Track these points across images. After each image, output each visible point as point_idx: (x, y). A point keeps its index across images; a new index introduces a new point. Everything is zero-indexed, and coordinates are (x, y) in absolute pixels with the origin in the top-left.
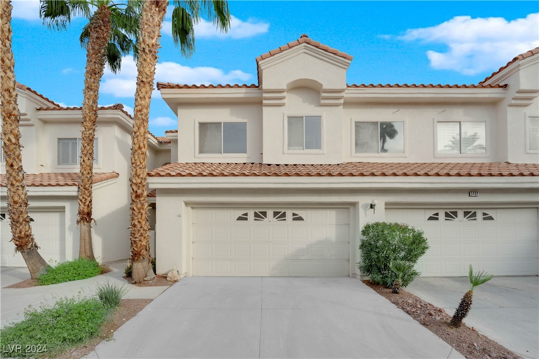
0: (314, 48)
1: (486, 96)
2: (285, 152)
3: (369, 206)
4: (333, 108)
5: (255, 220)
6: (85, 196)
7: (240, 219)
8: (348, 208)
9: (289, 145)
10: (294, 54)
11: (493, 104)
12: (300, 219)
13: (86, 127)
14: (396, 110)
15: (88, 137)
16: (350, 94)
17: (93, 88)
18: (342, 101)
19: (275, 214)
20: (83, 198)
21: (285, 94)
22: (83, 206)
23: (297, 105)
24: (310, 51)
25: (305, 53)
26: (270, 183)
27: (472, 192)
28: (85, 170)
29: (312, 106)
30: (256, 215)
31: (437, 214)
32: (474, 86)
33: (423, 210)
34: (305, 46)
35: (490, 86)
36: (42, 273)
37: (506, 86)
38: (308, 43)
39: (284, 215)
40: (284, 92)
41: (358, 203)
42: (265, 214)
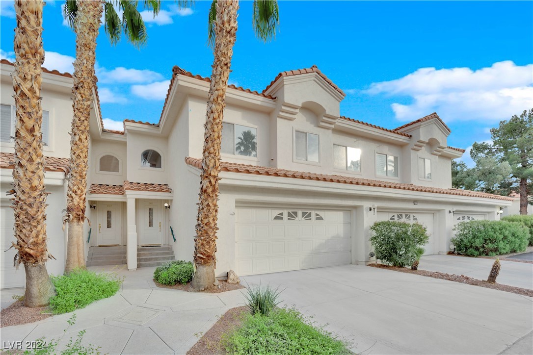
0: (322, 78)
1: (402, 140)
2: (295, 160)
3: (369, 209)
4: (326, 130)
5: (289, 219)
6: (81, 187)
7: (276, 218)
8: (350, 210)
9: (297, 155)
10: (307, 80)
11: (401, 146)
12: (321, 218)
13: (83, 96)
14: (356, 140)
15: (86, 109)
16: (340, 123)
17: (91, 47)
18: (333, 126)
19: (304, 214)
20: (79, 189)
21: (297, 111)
22: (78, 200)
23: (301, 121)
24: (319, 81)
25: (314, 80)
26: (318, 187)
27: (415, 202)
28: (82, 152)
29: (312, 126)
30: (289, 215)
31: (394, 216)
32: (390, 131)
33: (387, 213)
34: (316, 75)
35: (398, 133)
36: (50, 295)
37: (411, 136)
38: (319, 74)
39: (310, 215)
40: (297, 109)
41: (362, 206)
42: (296, 213)
